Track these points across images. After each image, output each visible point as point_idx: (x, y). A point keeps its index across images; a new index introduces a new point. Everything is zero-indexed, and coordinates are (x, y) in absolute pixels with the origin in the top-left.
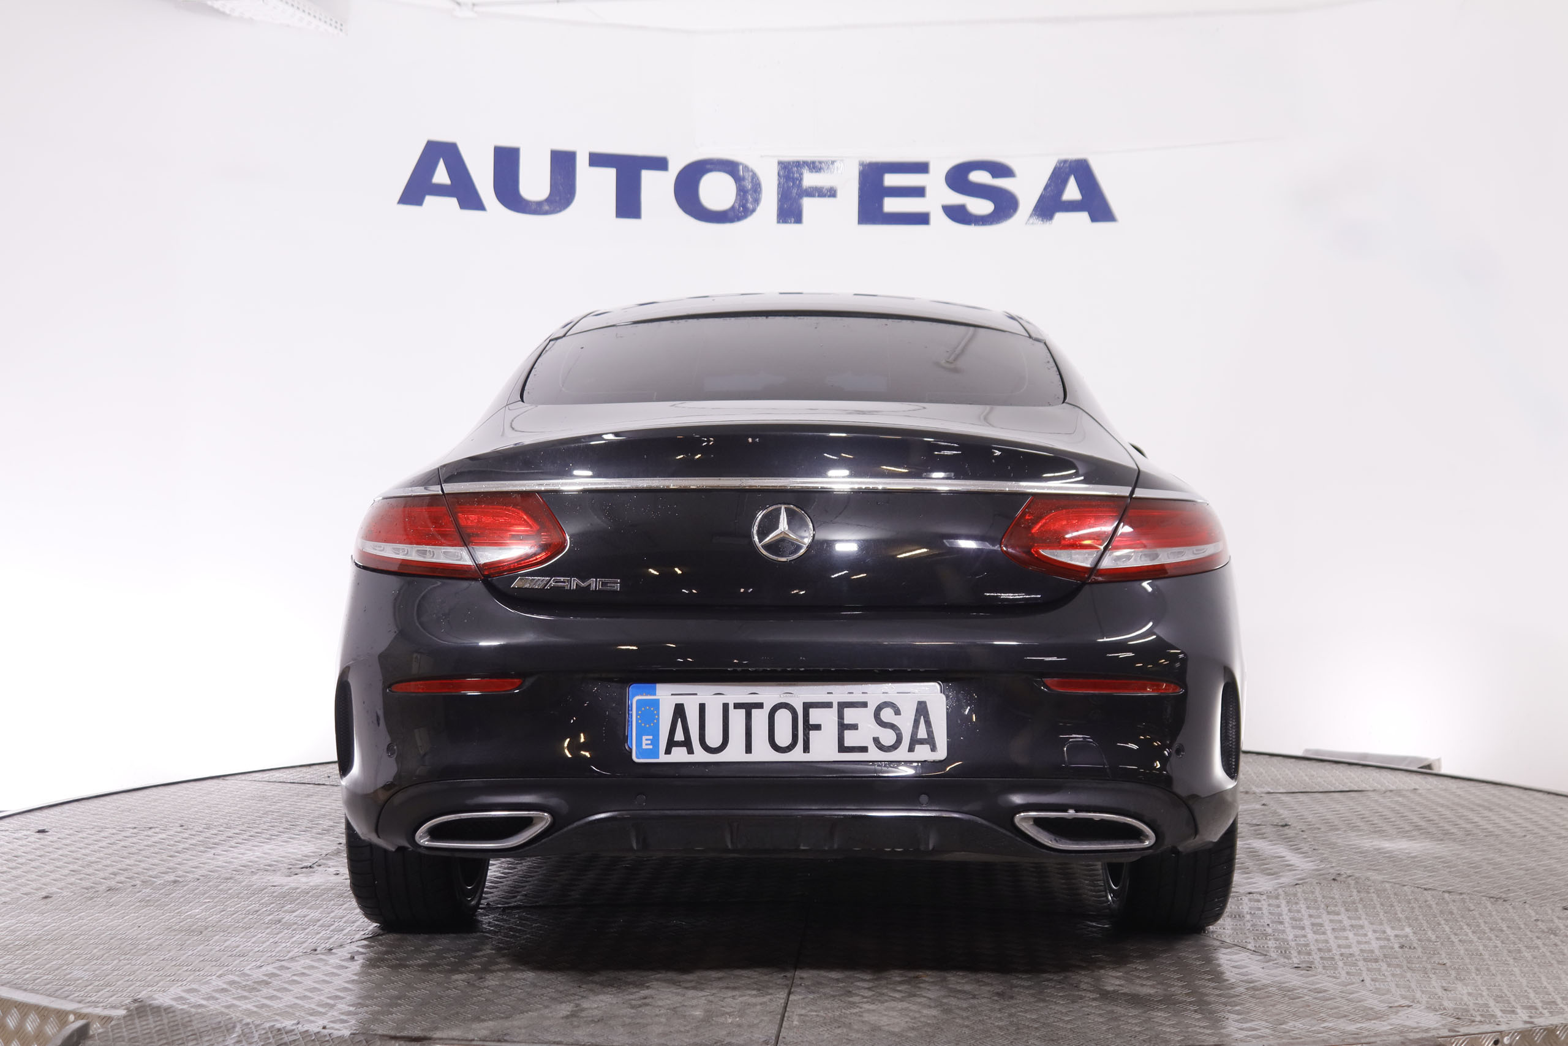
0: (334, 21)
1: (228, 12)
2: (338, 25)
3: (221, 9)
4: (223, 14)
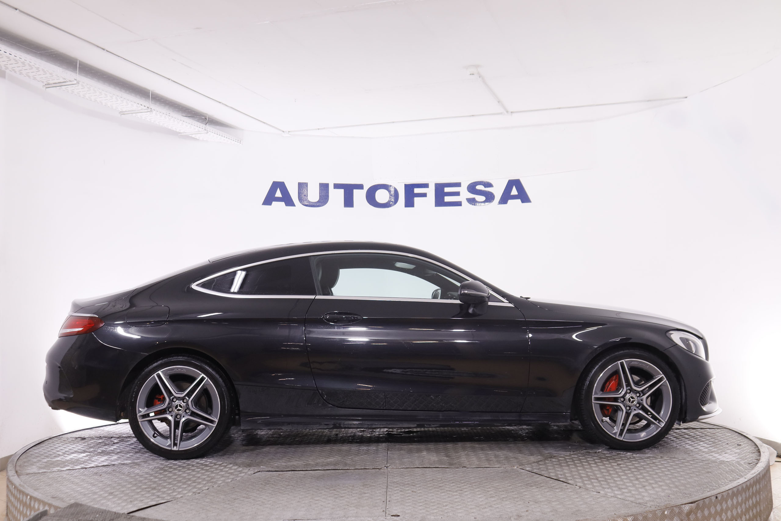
1: (198, 138)
2: (239, 141)
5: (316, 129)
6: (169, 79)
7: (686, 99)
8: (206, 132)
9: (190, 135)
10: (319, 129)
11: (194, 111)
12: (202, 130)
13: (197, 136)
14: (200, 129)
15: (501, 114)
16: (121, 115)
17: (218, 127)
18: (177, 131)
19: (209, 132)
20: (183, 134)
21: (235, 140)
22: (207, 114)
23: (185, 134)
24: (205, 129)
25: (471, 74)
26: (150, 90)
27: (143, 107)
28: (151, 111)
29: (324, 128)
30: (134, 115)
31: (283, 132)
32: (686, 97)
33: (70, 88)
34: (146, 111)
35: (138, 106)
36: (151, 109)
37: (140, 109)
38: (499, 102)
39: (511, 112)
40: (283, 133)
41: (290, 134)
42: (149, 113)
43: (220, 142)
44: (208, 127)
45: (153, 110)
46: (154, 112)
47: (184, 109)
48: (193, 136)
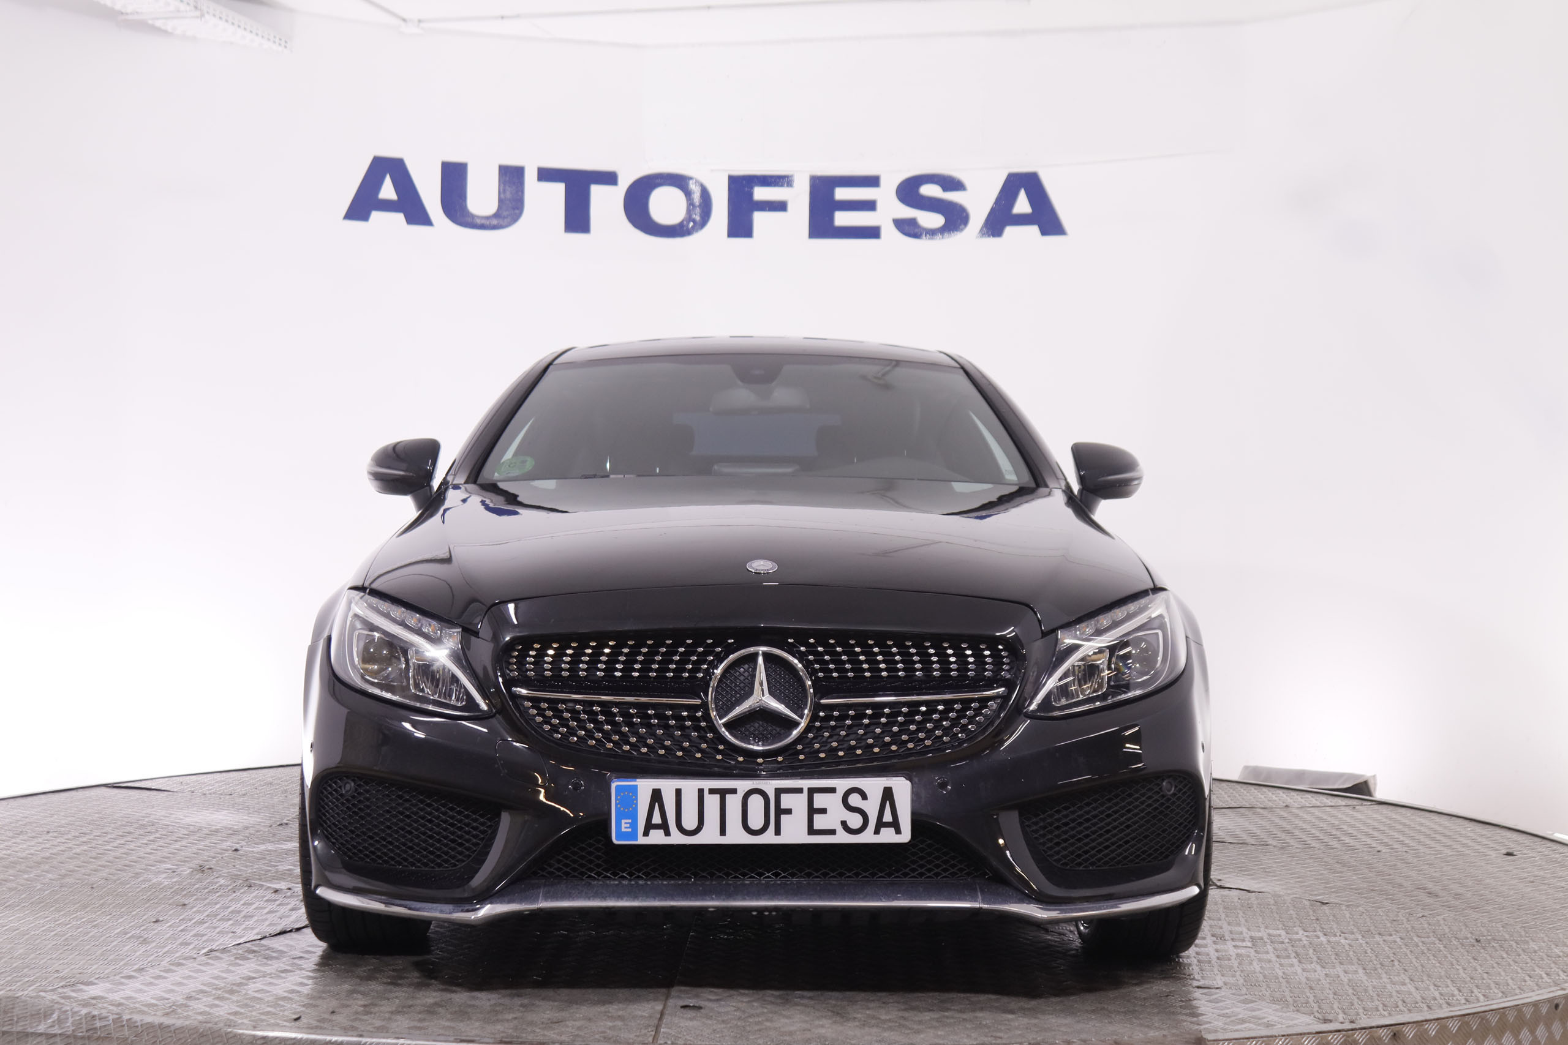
8: (198, 13)
9: (150, 22)
10: (502, 18)
12: (188, 8)
13: (169, 26)
19: (207, 16)
20: (130, 17)
23: (136, 17)
29: (518, 16)
31: (404, 20)
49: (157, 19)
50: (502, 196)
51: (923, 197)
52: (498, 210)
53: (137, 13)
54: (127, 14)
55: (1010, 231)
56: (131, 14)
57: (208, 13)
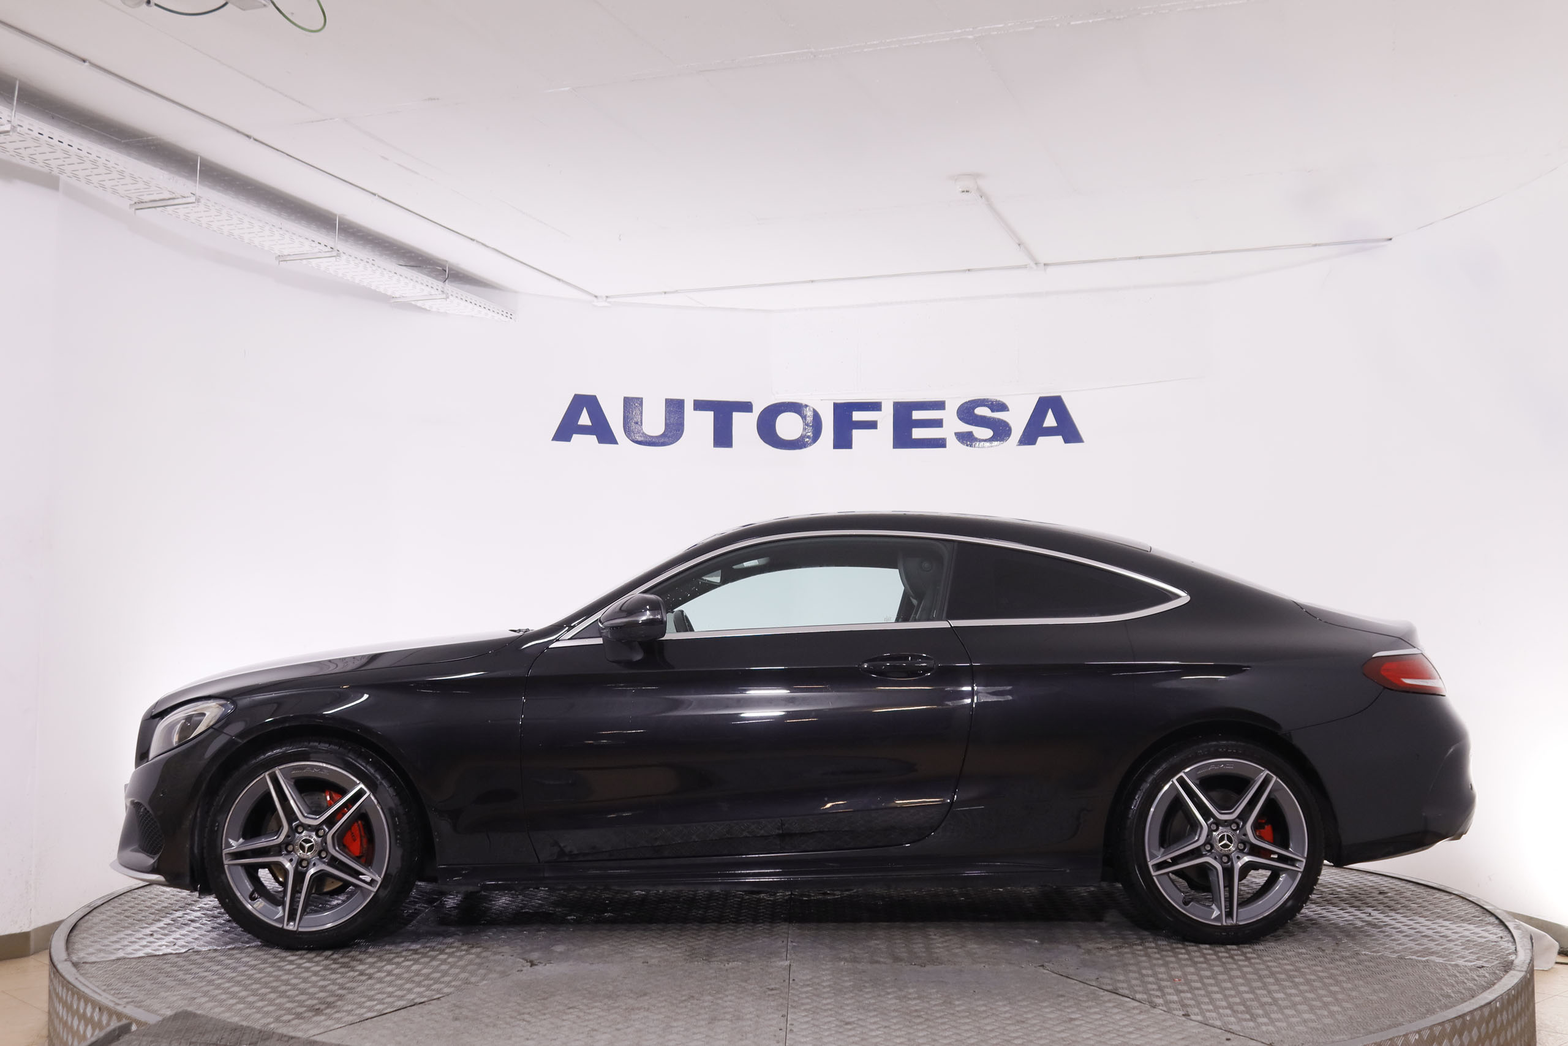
0: (505, 312)
1: (428, 309)
2: (509, 315)
3: (423, 307)
4: (425, 309)
5: (660, 293)
6: (375, 195)
7: (1389, 242)
8: (444, 296)
9: (413, 303)
10: (665, 293)
11: (421, 256)
12: (437, 292)
14: (433, 292)
15: (1025, 267)
16: (279, 261)
17: (467, 287)
18: (389, 293)
19: (450, 297)
21: (501, 313)
22: (447, 261)
24: (442, 292)
25: (963, 192)
26: (336, 215)
27: (322, 247)
28: (338, 255)
29: (676, 292)
30: (304, 262)
31: (596, 297)
32: (1391, 239)
33: (182, 210)
34: (328, 254)
35: (314, 244)
36: (338, 251)
37: (316, 250)
38: (1019, 245)
39: (1045, 265)
40: (594, 299)
41: (609, 302)
42: (334, 258)
43: (472, 316)
44: (449, 287)
45: (342, 254)
46: (344, 257)
47: (402, 251)
48: (419, 304)
49: (417, 301)
50: (668, 421)
51: (977, 416)
52: (664, 432)
53: (403, 297)
54: (396, 298)
55: (1041, 439)
56: (399, 297)
57: (452, 295)
